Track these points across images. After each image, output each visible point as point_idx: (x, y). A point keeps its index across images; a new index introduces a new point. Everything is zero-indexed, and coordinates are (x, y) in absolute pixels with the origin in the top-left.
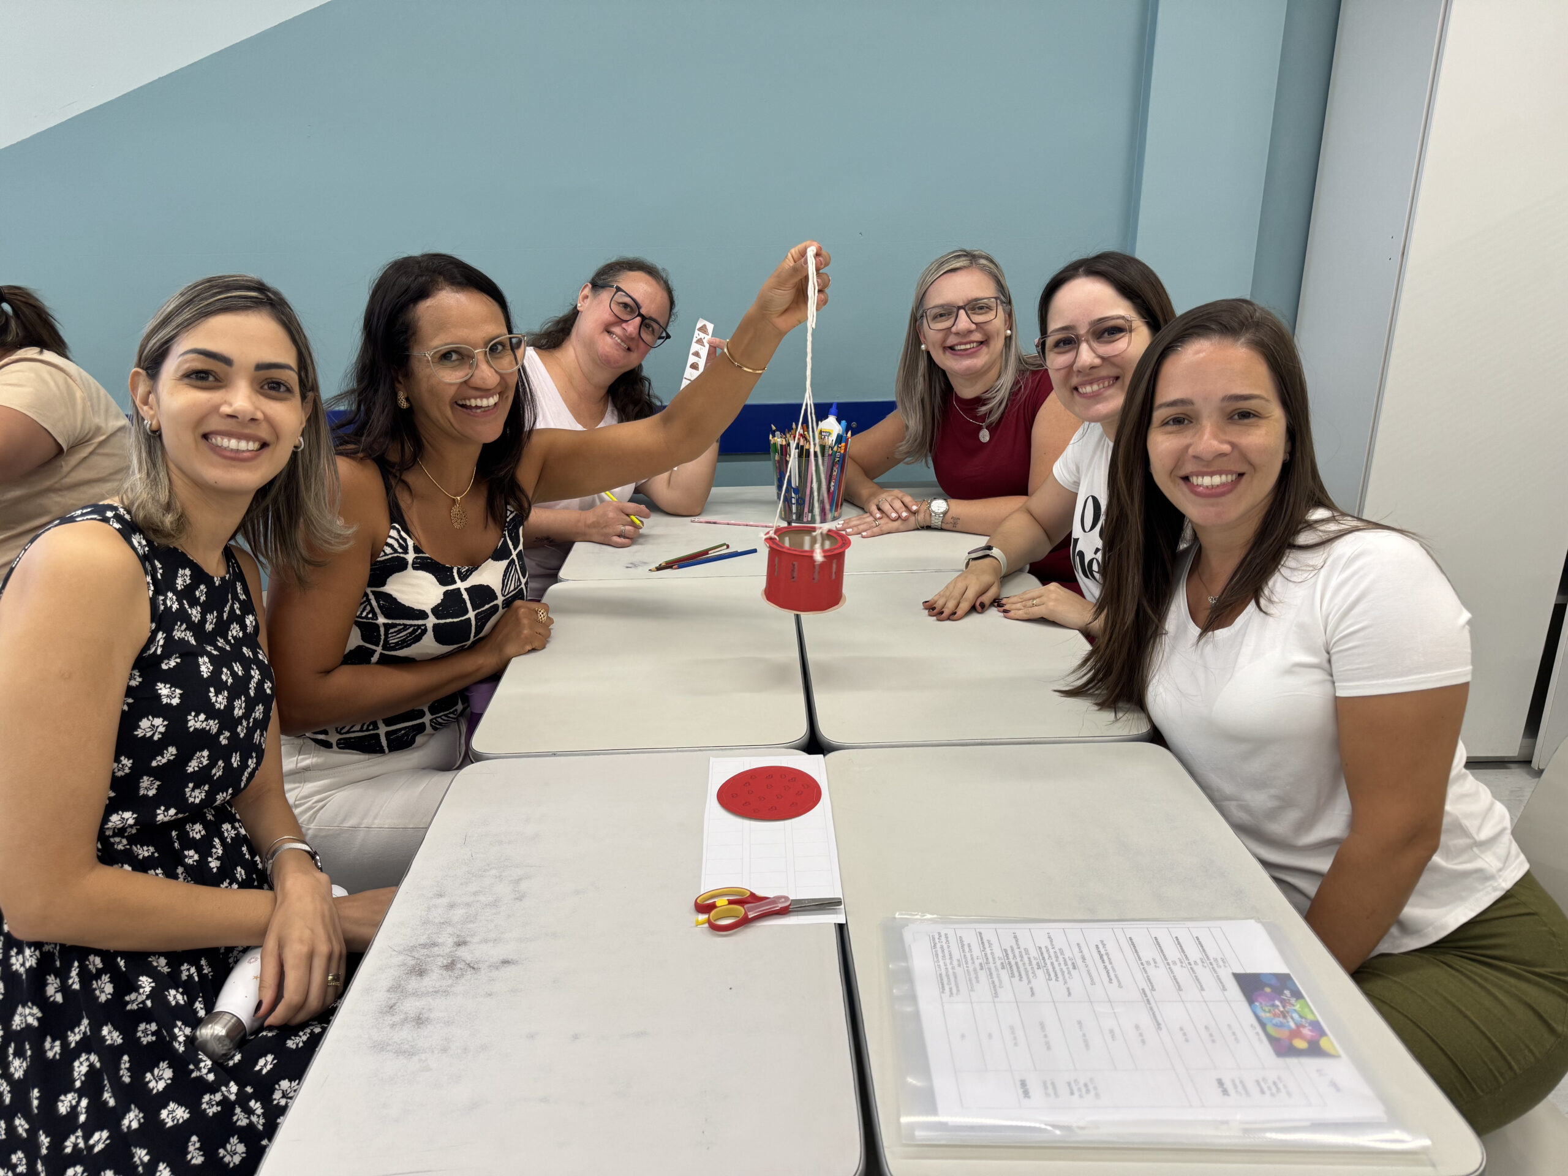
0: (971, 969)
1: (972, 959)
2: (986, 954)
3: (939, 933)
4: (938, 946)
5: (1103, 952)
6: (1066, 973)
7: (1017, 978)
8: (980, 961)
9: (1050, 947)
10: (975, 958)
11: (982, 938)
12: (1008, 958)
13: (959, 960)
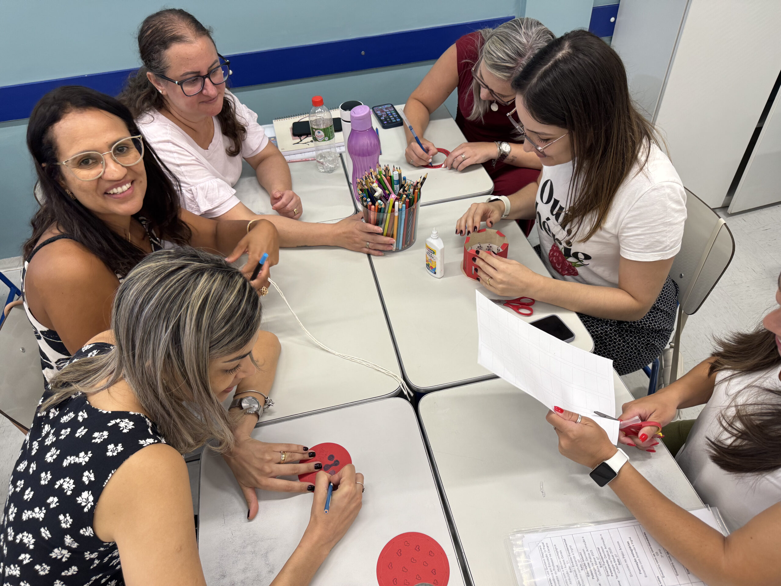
0: (565, 572)
1: (564, 563)
2: (571, 558)
3: (543, 543)
4: (545, 555)
5: (632, 548)
6: (616, 568)
7: (591, 577)
8: (569, 565)
9: (604, 547)
10: (566, 562)
11: (566, 544)
12: (583, 561)
13: (557, 566)
